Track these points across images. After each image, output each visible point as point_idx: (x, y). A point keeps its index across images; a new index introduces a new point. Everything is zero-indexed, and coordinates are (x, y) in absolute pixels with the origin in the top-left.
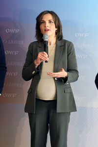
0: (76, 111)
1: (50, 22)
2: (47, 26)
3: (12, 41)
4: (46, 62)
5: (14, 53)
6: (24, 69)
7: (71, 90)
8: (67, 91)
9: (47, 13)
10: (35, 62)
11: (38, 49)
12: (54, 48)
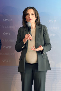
0: (50, 69)
1: (32, 14)
2: (30, 17)
3: (8, 26)
4: (31, 40)
5: (9, 34)
6: (16, 45)
7: (47, 56)
8: (45, 57)
9: (30, 9)
10: (23, 41)
11: (25, 31)
12: (35, 30)
